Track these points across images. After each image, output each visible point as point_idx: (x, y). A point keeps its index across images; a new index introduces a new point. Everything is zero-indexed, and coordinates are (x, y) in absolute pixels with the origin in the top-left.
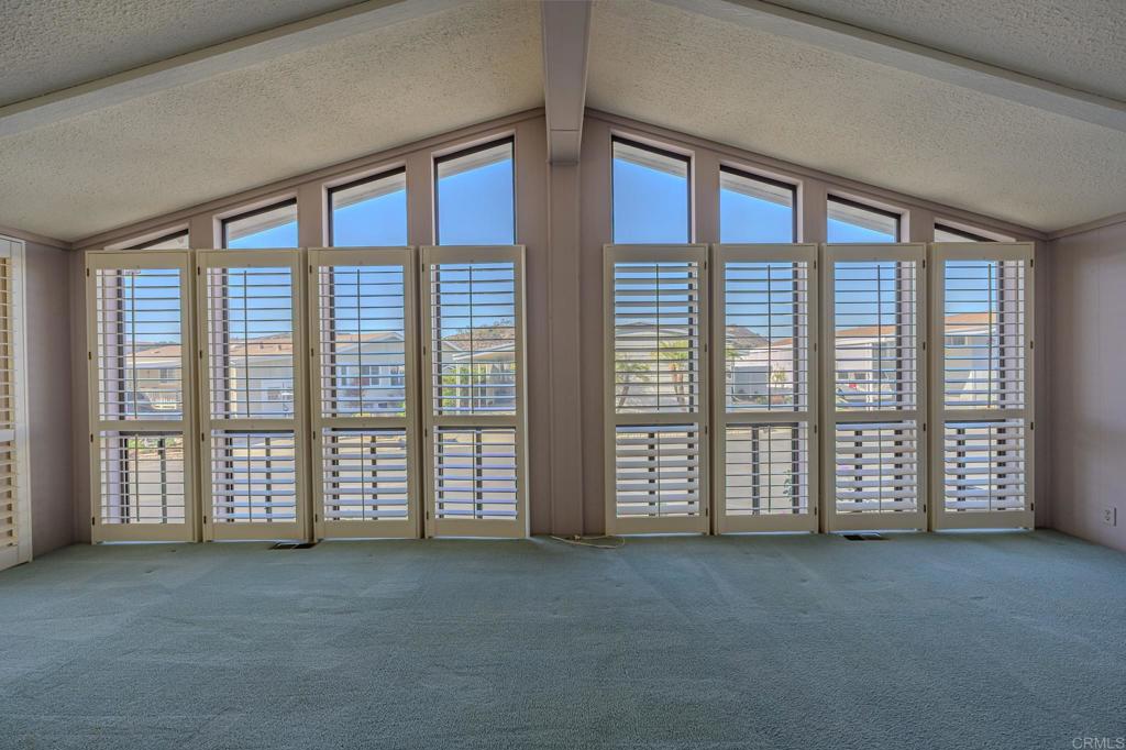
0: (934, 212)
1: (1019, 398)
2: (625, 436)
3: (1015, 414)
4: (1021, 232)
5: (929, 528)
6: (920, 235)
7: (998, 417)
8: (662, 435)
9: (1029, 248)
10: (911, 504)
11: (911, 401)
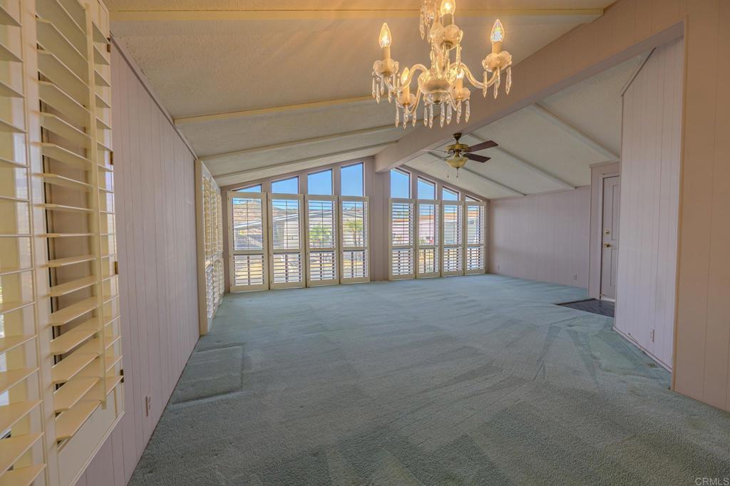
0: (466, 193)
1: (482, 242)
3: (482, 245)
4: (484, 199)
5: (464, 273)
6: (463, 199)
7: (478, 246)
8: (402, 252)
9: (485, 203)
10: (460, 268)
11: (460, 242)
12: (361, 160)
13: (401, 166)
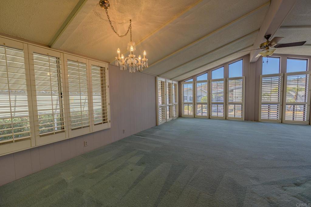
2: (263, 106)
8: (271, 106)
12: (242, 58)
13: (272, 55)
